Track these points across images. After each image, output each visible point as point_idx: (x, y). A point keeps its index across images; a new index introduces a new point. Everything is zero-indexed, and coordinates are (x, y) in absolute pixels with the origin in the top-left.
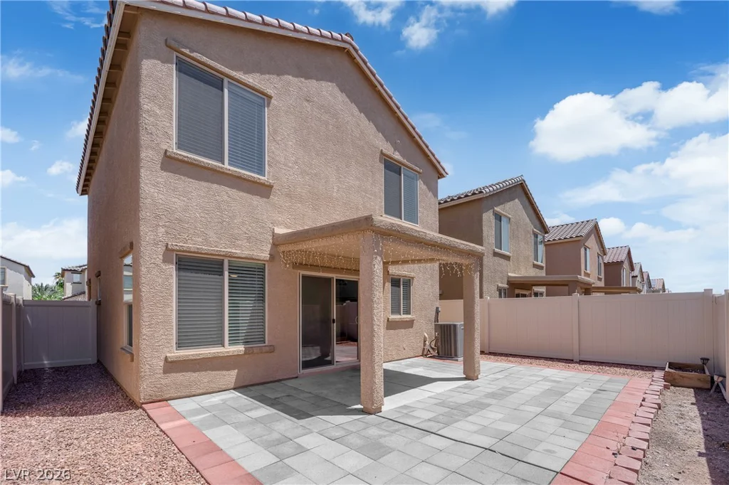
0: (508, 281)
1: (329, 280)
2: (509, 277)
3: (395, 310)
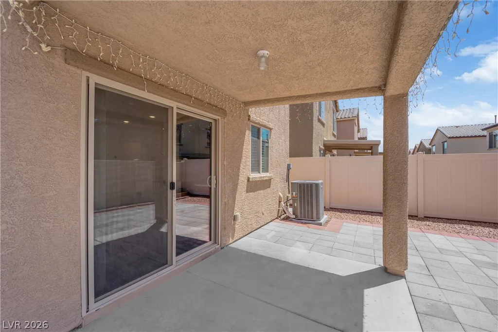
0: (324, 144)
1: (164, 111)
2: (324, 141)
3: (255, 168)
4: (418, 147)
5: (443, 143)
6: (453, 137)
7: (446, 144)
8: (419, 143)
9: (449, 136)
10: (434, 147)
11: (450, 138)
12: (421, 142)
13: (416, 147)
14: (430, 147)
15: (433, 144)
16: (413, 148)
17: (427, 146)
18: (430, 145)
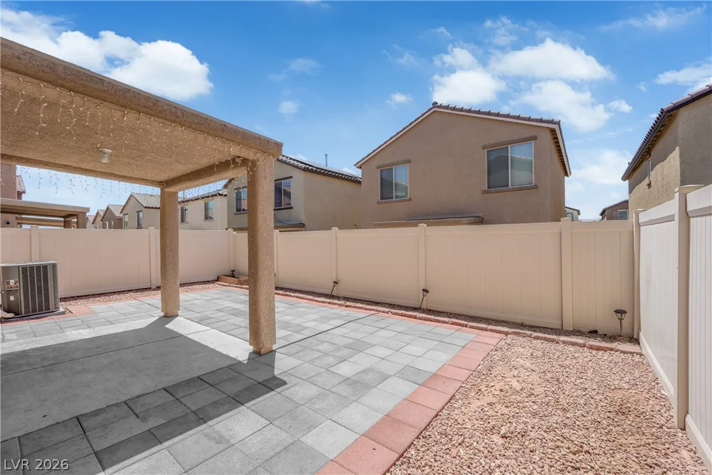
4: (102, 214)
5: (138, 212)
6: (149, 208)
7: (141, 214)
8: (105, 209)
9: (145, 205)
10: (127, 216)
11: (146, 207)
12: (108, 208)
13: (98, 213)
14: (122, 215)
15: (125, 212)
16: (95, 214)
17: (118, 214)
18: (121, 213)
